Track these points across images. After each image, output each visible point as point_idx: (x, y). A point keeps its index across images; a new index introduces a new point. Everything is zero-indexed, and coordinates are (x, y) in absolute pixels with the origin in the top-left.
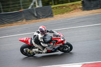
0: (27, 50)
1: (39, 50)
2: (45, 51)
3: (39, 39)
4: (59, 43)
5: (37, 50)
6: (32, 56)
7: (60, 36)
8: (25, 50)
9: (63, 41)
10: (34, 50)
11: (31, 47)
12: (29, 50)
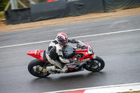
0: (38, 69)
1: (57, 67)
2: (65, 69)
3: (57, 52)
4: (86, 57)
5: (53, 68)
6: (45, 77)
7: (87, 48)
8: (35, 67)
9: (91, 55)
10: (48, 68)
11: (44, 63)
12: (41, 68)
